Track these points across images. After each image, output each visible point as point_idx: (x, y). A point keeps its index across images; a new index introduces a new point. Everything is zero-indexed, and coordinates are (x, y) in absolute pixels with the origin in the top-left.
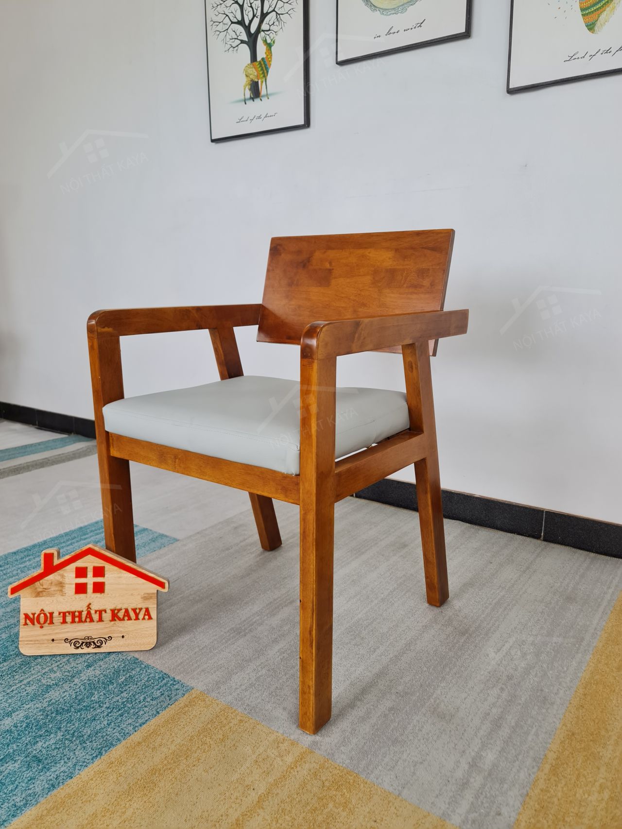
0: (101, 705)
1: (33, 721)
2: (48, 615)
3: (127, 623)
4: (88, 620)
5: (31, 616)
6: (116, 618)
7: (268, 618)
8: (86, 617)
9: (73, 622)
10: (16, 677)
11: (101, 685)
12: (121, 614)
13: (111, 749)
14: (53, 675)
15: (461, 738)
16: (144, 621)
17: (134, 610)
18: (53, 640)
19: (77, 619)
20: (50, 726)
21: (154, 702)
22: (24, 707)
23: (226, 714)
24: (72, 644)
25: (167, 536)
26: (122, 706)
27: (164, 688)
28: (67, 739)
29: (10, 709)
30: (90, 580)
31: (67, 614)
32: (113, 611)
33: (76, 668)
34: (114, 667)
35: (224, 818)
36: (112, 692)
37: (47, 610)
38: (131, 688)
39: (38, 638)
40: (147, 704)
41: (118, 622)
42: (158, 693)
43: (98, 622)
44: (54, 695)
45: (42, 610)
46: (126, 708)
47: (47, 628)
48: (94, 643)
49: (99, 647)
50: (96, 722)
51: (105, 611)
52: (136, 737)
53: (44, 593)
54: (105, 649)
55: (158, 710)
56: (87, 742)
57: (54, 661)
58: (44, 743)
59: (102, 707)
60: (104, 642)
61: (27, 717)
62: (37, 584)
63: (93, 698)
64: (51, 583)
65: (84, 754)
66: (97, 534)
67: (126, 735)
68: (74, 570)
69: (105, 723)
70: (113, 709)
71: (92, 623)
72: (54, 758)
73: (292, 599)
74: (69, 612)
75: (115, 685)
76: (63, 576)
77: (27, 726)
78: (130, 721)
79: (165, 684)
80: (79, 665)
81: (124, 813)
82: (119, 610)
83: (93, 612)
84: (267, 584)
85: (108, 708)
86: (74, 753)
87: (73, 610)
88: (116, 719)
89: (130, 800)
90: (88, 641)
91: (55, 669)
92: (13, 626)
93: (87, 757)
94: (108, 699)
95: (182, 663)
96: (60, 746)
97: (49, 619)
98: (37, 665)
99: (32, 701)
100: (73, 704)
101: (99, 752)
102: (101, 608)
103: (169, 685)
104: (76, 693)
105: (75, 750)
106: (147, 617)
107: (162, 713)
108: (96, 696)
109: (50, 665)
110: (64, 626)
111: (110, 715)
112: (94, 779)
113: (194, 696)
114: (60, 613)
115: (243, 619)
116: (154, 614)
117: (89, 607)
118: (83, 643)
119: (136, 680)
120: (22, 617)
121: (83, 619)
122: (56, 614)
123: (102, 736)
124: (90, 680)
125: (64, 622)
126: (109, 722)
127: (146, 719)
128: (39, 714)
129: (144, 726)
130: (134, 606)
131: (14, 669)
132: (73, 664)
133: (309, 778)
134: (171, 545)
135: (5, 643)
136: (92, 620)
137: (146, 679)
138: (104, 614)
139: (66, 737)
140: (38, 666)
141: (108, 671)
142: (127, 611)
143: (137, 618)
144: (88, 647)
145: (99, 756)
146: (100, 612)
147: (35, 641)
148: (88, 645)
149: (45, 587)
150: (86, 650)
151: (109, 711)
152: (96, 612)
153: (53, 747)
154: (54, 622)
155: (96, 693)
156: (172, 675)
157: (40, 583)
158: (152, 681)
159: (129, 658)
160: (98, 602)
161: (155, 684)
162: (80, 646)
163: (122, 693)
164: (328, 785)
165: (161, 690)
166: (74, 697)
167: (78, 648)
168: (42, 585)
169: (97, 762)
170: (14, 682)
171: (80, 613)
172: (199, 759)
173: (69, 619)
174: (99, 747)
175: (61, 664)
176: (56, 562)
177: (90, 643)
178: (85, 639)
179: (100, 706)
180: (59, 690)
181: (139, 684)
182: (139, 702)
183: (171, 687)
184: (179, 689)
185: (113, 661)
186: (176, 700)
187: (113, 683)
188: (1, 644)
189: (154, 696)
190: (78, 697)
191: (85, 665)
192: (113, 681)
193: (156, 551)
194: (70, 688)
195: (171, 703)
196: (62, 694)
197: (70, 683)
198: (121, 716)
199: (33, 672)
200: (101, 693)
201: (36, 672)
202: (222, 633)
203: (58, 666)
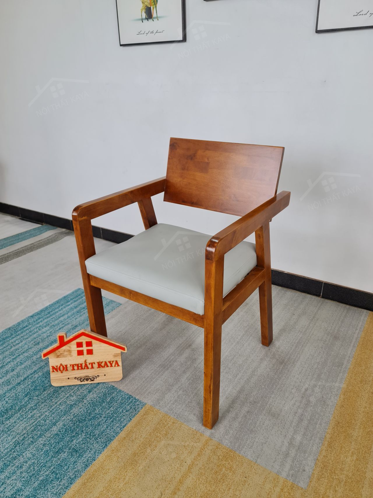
0: (101, 416)
1: (68, 428)
2: (65, 366)
3: (106, 368)
4: (86, 368)
5: (56, 367)
6: (100, 366)
7: (178, 357)
8: (85, 366)
9: (78, 369)
10: (53, 400)
11: (98, 404)
12: (103, 364)
13: (111, 442)
14: (72, 398)
15: (284, 428)
16: (115, 367)
17: (110, 362)
18: (69, 378)
19: (80, 368)
20: (78, 430)
21: (128, 413)
22: (61, 419)
23: (165, 419)
24: (79, 380)
25: (114, 302)
26: (112, 416)
27: (131, 404)
28: (87, 437)
29: (54, 421)
30: (85, 348)
31: (74, 365)
32: (98, 363)
33: (83, 393)
34: (103, 392)
35: (173, 479)
36: (105, 408)
37: (64, 364)
38: (114, 405)
39: (60, 378)
40: (124, 414)
41: (101, 368)
42: (128, 408)
43: (91, 368)
44: (75, 411)
45: (61, 364)
46: (114, 417)
47: (65, 373)
48: (90, 379)
49: (93, 380)
50: (101, 426)
51: (95, 363)
52: (122, 434)
53: (61, 356)
54: (96, 381)
55: (131, 418)
56: (98, 439)
57: (71, 389)
58: (77, 440)
59: (102, 417)
60: (95, 378)
61: (64, 425)
62: (57, 351)
63: (96, 412)
64: (64, 351)
65: (98, 446)
66: (75, 301)
67: (117, 433)
68: (76, 344)
69: (105, 426)
70: (107, 418)
71: (88, 370)
72: (84, 449)
73: (189, 344)
74: (75, 365)
75: (106, 403)
76: (70, 347)
77: (66, 431)
78: (118, 425)
79: (132, 402)
80: (84, 391)
81: (125, 479)
82: (102, 362)
83: (88, 364)
84: (175, 334)
85: (105, 417)
86: (93, 446)
87: (77, 363)
88: (110, 424)
89: (126, 472)
90: (87, 378)
91: (72, 394)
93: (100, 447)
94: (104, 412)
95: (137, 388)
96: (85, 442)
97: (65, 369)
98: (62, 392)
99: (65, 415)
100: (86, 416)
101: (106, 444)
102: (92, 362)
103: (133, 402)
104: (87, 409)
105: (93, 444)
106: (116, 365)
107: (133, 419)
108: (97, 410)
109: (69, 392)
110: (73, 371)
111: (107, 421)
112: (106, 460)
113: (147, 408)
114: (71, 365)
115: (165, 358)
116: (120, 363)
117: (85, 361)
118: (84, 379)
119: (116, 399)
120: (51, 368)
121: (83, 367)
122: (68, 366)
123: (105, 435)
124: (92, 401)
125: (73, 369)
126: (107, 426)
127: (126, 423)
128: (70, 423)
129: (125, 428)
130: (109, 360)
131: (51, 396)
132: (81, 390)
133: (211, 455)
134: (118, 308)
135: (42, 379)
136: (88, 368)
137: (121, 399)
138: (94, 365)
139: (87, 436)
140: (63, 393)
141: (100, 394)
142: (106, 362)
143: (111, 366)
144: (87, 381)
145: (106, 447)
146: (92, 364)
147: (59, 379)
148: (87, 380)
149: (61, 353)
150: (86, 382)
151: (106, 419)
152: (89, 364)
153: (82, 443)
154: (68, 369)
155: (97, 408)
156: (134, 396)
157: (58, 351)
158: (124, 400)
159: (109, 386)
160: (90, 359)
161: (126, 402)
162: (83, 380)
163: (110, 408)
164: (221, 458)
165: (130, 405)
166: (86, 411)
167: (82, 381)
168: (60, 352)
169: (106, 450)
170: (53, 403)
171: (81, 365)
172: (156, 446)
173: (76, 368)
174: (105, 441)
175: (75, 391)
176: (66, 340)
177: (88, 379)
178: (85, 377)
179: (100, 416)
180: (77, 408)
181: (118, 402)
182: (120, 413)
183: (135, 403)
184: (139, 405)
185: (102, 388)
186: (139, 411)
187: (104, 402)
188: (40, 380)
189: (127, 409)
190: (88, 411)
191: (87, 391)
192: (104, 401)
193: (111, 313)
194: (82, 406)
195: (136, 413)
196: (79, 410)
197: (82, 403)
198: (113, 422)
199: (61, 397)
200: (100, 409)
201: (63, 397)
202: (156, 368)
203: (73, 392)
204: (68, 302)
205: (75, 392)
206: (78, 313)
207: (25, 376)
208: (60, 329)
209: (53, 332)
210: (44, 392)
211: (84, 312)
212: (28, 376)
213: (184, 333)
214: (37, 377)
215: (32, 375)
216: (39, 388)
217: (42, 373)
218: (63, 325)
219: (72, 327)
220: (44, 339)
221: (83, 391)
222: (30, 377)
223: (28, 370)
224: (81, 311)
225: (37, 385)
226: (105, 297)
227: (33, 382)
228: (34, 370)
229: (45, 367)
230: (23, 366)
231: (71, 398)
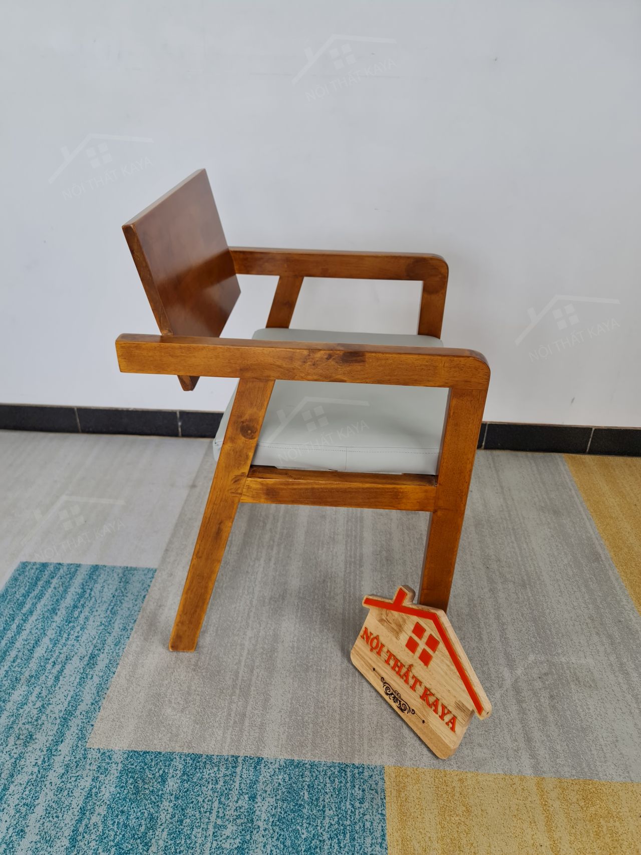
0: (321, 839)
11: (293, 815)
14: (227, 832)
15: (618, 700)
21: (366, 804)
23: (441, 780)
25: (135, 569)
26: (342, 828)
27: (357, 782)
33: (240, 808)
34: (280, 784)
36: (313, 817)
38: (327, 801)
40: (361, 810)
42: (358, 793)
46: (348, 828)
55: (380, 812)
57: (206, 812)
59: (324, 841)
63: (304, 836)
66: (39, 597)
70: (337, 837)
73: (357, 607)
75: (306, 806)
78: (368, 841)
79: (353, 776)
80: (240, 802)
84: (316, 597)
85: (331, 838)
88: (354, 846)
91: (219, 822)
92: (94, 790)
94: (319, 828)
95: (340, 741)
98: (193, 829)
103: (357, 775)
104: (278, 839)
107: (387, 812)
108: (304, 831)
109: (207, 820)
111: (342, 845)
113: (394, 776)
119: (319, 787)
124: (275, 815)
127: (380, 828)
129: (387, 838)
131: (173, 850)
132: (231, 804)
133: (565, 807)
134: (154, 580)
135: (117, 821)
137: (328, 781)
140: (195, 829)
141: (280, 792)
151: (336, 840)
155: (299, 827)
156: (349, 762)
158: (337, 779)
159: (282, 763)
161: (344, 782)
163: (324, 812)
164: (583, 804)
165: (357, 786)
166: (282, 846)
172: (472, 844)
175: (218, 812)
179: (320, 841)
180: (257, 848)
181: (328, 791)
182: (352, 812)
183: (361, 776)
184: (372, 775)
185: (270, 777)
186: (383, 791)
187: (301, 805)
188: (113, 824)
189: (358, 798)
190: (286, 844)
191: (247, 799)
192: (299, 802)
193: (147, 597)
194: (265, 839)
195: (383, 797)
196: (264, 850)
197: (257, 832)
198: (354, 839)
199: (200, 841)
200: (305, 825)
201: (203, 839)
202: (339, 682)
203: (218, 817)
204: (21, 605)
205: (221, 815)
206: (71, 624)
207: (68, 832)
208: (57, 679)
209: (44, 694)
210: (148, 850)
211: (82, 616)
212: (75, 831)
213: (331, 588)
214: (100, 824)
215: (84, 823)
216: (130, 847)
217: (105, 807)
218: (58, 667)
219: (85, 663)
220: (36, 720)
221: (237, 802)
222: (81, 830)
223: (61, 815)
224: (76, 616)
225: (116, 840)
226: (106, 564)
227: (101, 838)
228: (76, 810)
229: (100, 788)
230: (40, 810)
231: (223, 833)
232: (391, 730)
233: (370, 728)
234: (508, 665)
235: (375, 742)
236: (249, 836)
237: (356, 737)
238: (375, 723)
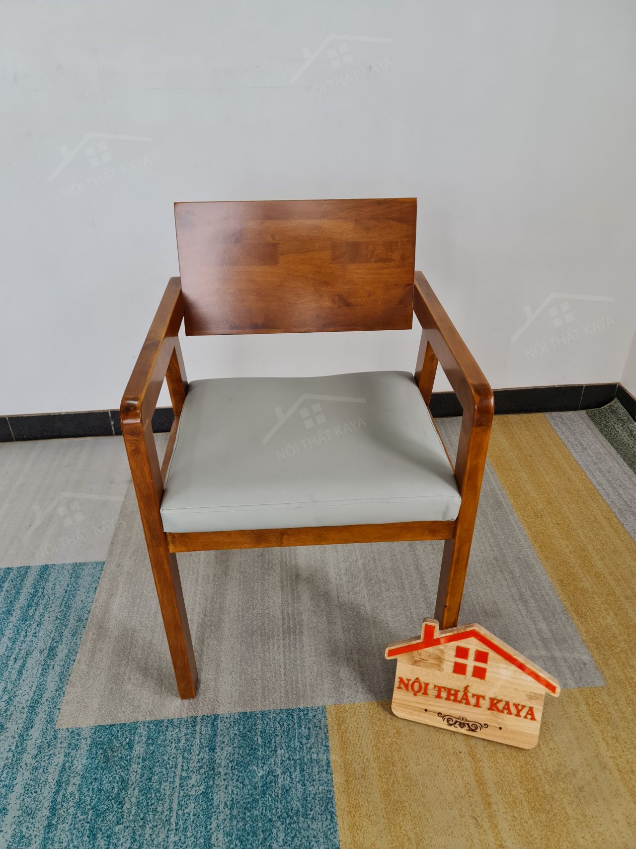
0: (275, 774)
1: (240, 833)
7: (298, 604)
10: (159, 809)
11: (249, 758)
13: (334, 802)
14: (192, 782)
20: (260, 825)
21: (312, 740)
22: (211, 829)
25: (84, 564)
26: (293, 762)
27: (303, 722)
28: (290, 824)
29: (202, 840)
33: (202, 760)
34: (235, 734)
36: (267, 757)
38: (278, 742)
40: (308, 746)
42: (305, 731)
44: (222, 797)
46: (298, 761)
50: (292, 791)
52: (338, 779)
55: (324, 744)
56: (308, 812)
57: (171, 768)
58: (277, 841)
59: (278, 776)
61: (229, 834)
63: (260, 775)
65: (320, 824)
67: (329, 783)
69: (299, 786)
70: (289, 771)
72: (303, 846)
73: (294, 574)
75: (261, 749)
77: (241, 842)
78: (316, 770)
79: (299, 718)
80: (201, 754)
81: (409, 839)
84: (256, 569)
85: (283, 773)
86: (312, 829)
88: (303, 776)
89: (401, 828)
91: (184, 774)
92: (67, 765)
93: (326, 823)
94: (272, 765)
95: (286, 691)
96: (294, 833)
98: (161, 783)
99: (210, 818)
100: (251, 792)
101: (329, 812)
103: (303, 717)
104: (237, 780)
105: (309, 826)
107: (330, 743)
108: (260, 770)
109: (173, 774)
111: (293, 777)
112: (356, 835)
113: (334, 712)
115: (280, 617)
119: (271, 732)
123: (313, 798)
124: (233, 761)
126: (301, 783)
127: (325, 757)
128: (235, 823)
129: (332, 764)
131: (145, 804)
132: (193, 758)
134: (103, 572)
135: (91, 787)
137: (278, 725)
139: (287, 822)
140: (163, 784)
141: (236, 741)
145: (334, 816)
151: (288, 774)
153: (289, 839)
155: (255, 768)
156: (294, 707)
158: (285, 723)
159: (237, 716)
161: (292, 724)
163: (276, 751)
165: (303, 726)
166: (242, 785)
169: (339, 820)
170: (165, 814)
172: (403, 759)
174: (323, 808)
175: (183, 766)
179: (274, 776)
180: (219, 791)
181: (278, 733)
182: (300, 748)
183: (306, 717)
184: (315, 715)
185: (227, 729)
186: (326, 726)
187: (255, 749)
188: (88, 791)
189: (305, 735)
190: (245, 783)
191: (207, 751)
192: (254, 747)
193: (98, 588)
194: (226, 782)
195: (326, 732)
196: (226, 791)
197: (219, 777)
198: (303, 770)
199: (168, 793)
200: (260, 765)
201: (171, 790)
202: (282, 642)
203: (182, 770)
205: (185, 768)
206: (28, 622)
207: (47, 803)
208: (20, 673)
209: (9, 687)
210: (122, 807)
211: (37, 613)
212: (54, 801)
213: (269, 560)
214: (76, 792)
215: (61, 794)
216: (105, 807)
217: (78, 778)
218: (20, 663)
219: (46, 655)
220: (5, 712)
221: (199, 755)
222: (59, 800)
223: (39, 790)
224: (31, 615)
225: (92, 804)
226: (55, 563)
227: (78, 805)
228: (53, 784)
229: (72, 762)
230: (19, 789)
231: (189, 783)
232: (330, 676)
233: (312, 676)
234: (428, 607)
235: (317, 687)
236: (212, 781)
237: (300, 685)
238: (316, 671)
